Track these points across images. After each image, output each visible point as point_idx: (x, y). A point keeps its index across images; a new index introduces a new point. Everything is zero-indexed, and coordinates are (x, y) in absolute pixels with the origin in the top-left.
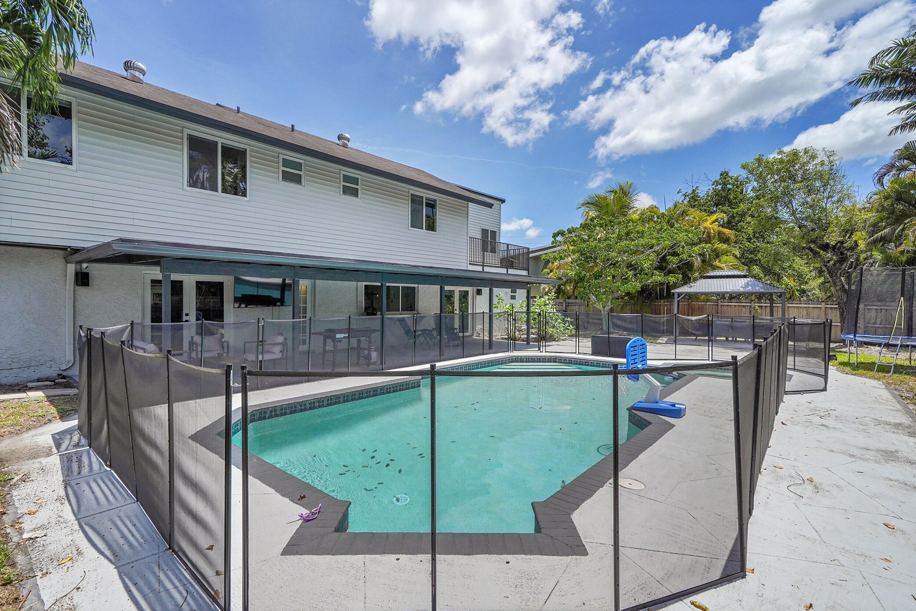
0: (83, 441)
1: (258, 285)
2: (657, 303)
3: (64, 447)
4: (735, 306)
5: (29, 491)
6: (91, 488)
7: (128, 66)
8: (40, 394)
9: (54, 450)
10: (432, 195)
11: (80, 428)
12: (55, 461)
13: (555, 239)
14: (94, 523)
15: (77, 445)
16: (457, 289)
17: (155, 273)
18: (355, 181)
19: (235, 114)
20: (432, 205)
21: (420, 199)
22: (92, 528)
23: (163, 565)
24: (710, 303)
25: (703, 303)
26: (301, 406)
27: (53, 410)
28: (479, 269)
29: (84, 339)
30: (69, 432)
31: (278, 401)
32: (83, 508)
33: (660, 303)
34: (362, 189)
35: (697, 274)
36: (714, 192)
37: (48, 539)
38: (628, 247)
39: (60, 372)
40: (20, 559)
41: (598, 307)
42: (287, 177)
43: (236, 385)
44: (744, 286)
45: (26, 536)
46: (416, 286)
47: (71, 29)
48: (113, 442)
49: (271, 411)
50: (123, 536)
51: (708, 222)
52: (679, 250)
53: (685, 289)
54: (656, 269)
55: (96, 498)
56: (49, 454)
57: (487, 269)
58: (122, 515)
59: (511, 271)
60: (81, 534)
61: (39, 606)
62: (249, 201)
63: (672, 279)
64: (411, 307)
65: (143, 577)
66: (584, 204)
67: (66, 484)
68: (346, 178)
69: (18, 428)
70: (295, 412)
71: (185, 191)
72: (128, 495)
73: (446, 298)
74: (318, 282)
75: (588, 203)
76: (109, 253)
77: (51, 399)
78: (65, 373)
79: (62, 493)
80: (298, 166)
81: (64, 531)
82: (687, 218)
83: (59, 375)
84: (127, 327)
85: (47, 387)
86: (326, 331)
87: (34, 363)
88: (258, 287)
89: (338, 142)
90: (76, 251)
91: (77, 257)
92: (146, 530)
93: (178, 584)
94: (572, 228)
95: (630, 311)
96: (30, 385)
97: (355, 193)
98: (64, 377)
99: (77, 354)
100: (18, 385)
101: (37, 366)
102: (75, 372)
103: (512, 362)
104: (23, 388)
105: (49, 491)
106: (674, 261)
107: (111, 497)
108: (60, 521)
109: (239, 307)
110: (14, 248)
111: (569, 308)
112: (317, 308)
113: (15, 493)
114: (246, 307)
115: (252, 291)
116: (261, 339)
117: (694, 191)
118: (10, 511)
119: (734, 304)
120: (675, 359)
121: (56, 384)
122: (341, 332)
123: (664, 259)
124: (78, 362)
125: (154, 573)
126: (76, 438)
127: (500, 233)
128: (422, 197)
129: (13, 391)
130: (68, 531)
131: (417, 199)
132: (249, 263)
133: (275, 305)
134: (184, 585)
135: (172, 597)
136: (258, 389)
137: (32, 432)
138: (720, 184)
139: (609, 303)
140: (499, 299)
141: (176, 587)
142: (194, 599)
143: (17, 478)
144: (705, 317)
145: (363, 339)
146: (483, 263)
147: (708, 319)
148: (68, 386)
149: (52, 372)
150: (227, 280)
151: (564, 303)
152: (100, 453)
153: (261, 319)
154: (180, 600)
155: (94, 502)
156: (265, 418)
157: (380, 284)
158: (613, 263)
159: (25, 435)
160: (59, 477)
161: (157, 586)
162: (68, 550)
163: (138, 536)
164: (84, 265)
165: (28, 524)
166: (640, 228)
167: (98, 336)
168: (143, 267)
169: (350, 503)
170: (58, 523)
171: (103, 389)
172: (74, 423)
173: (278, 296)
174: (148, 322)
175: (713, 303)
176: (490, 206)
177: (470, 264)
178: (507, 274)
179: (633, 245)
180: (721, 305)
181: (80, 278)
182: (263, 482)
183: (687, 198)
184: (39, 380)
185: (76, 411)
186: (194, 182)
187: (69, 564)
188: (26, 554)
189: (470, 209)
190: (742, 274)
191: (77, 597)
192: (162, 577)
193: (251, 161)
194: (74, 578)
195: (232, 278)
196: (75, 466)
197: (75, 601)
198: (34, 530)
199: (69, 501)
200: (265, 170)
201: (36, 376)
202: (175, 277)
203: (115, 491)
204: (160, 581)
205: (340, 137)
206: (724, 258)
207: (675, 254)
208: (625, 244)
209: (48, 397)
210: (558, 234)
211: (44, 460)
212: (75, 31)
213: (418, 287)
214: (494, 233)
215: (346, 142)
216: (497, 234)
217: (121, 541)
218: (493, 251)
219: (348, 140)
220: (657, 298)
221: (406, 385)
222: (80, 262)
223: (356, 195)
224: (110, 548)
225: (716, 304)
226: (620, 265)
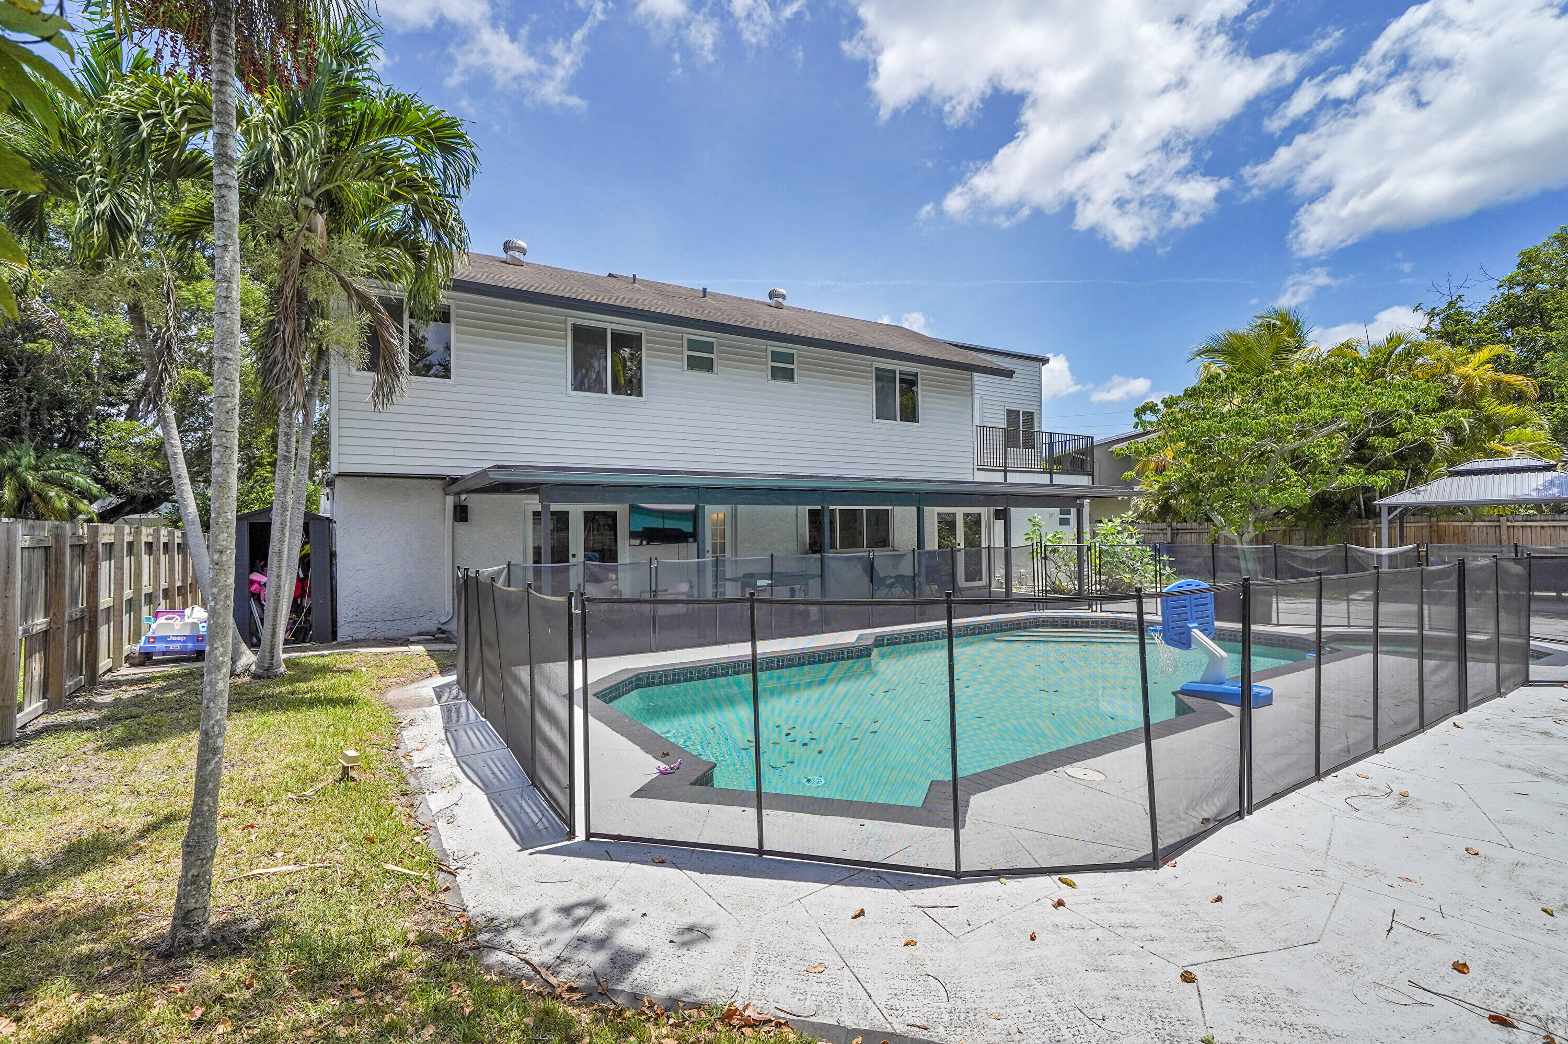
0: (462, 695)
1: (663, 514)
2: (1359, 526)
3: (444, 699)
4: (1542, 527)
5: (416, 733)
6: (467, 734)
7: (507, 247)
8: (419, 649)
9: (436, 701)
10: (910, 367)
11: (458, 682)
12: (436, 711)
13: (1140, 419)
14: (470, 761)
15: (456, 698)
16: (960, 512)
17: (533, 503)
18: (789, 358)
19: (629, 286)
20: (909, 383)
21: (891, 375)
22: (467, 765)
23: (525, 795)
24: (1482, 524)
25: (1464, 523)
26: (699, 672)
27: (433, 664)
28: (998, 477)
29: (462, 581)
30: (448, 686)
31: (670, 665)
32: (460, 750)
33: (1366, 526)
34: (800, 369)
35: (1443, 468)
36: (1505, 300)
37: (433, 769)
38: (1274, 425)
39: (440, 626)
40: (412, 781)
41: (1230, 535)
42: (695, 364)
43: (577, 611)
44: (1541, 488)
45: (416, 765)
46: (889, 508)
47: (450, 245)
48: (487, 690)
49: (661, 677)
50: (493, 773)
51: (1471, 365)
52: (1397, 424)
53: (1405, 498)
54: (1348, 461)
55: (472, 743)
56: (431, 704)
57: (1012, 478)
58: (493, 757)
59: (1059, 479)
60: (459, 768)
61: (429, 812)
62: (645, 402)
63: (1380, 481)
64: (884, 541)
65: (507, 802)
66: (1200, 353)
67: (446, 730)
68: (776, 356)
69: (403, 679)
70: (691, 679)
71: (573, 397)
72: (500, 742)
73: (948, 525)
74: (741, 508)
75: (1208, 351)
76: (485, 483)
77: (431, 654)
78: (444, 628)
79: (443, 737)
80: (709, 347)
81: (446, 765)
82: (1420, 361)
83: (439, 629)
84: (504, 569)
85: (427, 641)
86: (745, 576)
87: (415, 615)
88: (664, 518)
89: (769, 301)
90: (454, 480)
91: (456, 488)
92: (514, 770)
93: (535, 809)
94: (1171, 397)
95: (1302, 541)
96: (412, 639)
97: (788, 375)
98: (443, 632)
99: (456, 601)
100: (399, 639)
101: (418, 617)
102: (452, 627)
103: (1038, 626)
104: (405, 642)
105: (432, 734)
106: (1386, 446)
107: (484, 743)
108: (441, 757)
109: (641, 544)
110: (396, 480)
111: (1179, 538)
112: (739, 545)
113: (404, 733)
114: (648, 544)
115: (657, 523)
116: (654, 588)
117: (1451, 304)
118: (402, 746)
119: (1541, 524)
120: (1349, 626)
121: (436, 639)
122: (763, 578)
123: (1361, 444)
124: (456, 615)
125: (517, 801)
126: (454, 692)
127: (1040, 414)
128: (894, 371)
129: (396, 645)
130: (448, 765)
131: (887, 374)
132: (641, 486)
133: (687, 542)
134: (541, 811)
135: (530, 817)
136: (651, 651)
137: (415, 685)
138: (1518, 285)
139: (1251, 529)
140: (1034, 525)
141: (534, 811)
142: (548, 820)
143: (405, 722)
144: (1411, 550)
145: (797, 587)
146: (1005, 467)
147: (1419, 552)
148: (448, 641)
149: (432, 626)
150: (621, 509)
151: (1169, 529)
152: (475, 705)
153: (653, 559)
154: (536, 820)
155: (470, 746)
156: (653, 685)
157: (820, 507)
158: (1256, 454)
159: (409, 687)
160: (440, 724)
161: (518, 809)
162: (449, 779)
163: (506, 773)
164: (463, 497)
165: (417, 758)
166: (1304, 388)
167: (473, 575)
168: (524, 496)
169: (715, 765)
170: (440, 759)
171: (478, 636)
172: (453, 678)
173: (691, 530)
174: (530, 563)
175: (1487, 524)
176: (1009, 374)
177: (978, 469)
178: (1051, 485)
179: (1282, 422)
180: (1508, 527)
181: (458, 510)
182: (630, 740)
183: (1436, 318)
184: (419, 634)
185: (455, 666)
186: (579, 386)
187: (450, 788)
188: (417, 778)
189: (976, 383)
190: (1540, 463)
191: (456, 810)
192: (524, 804)
193: (648, 349)
194: (454, 796)
195: (626, 506)
196: (454, 715)
197: (455, 812)
198: (421, 762)
199: (449, 743)
200: (666, 358)
201: (416, 630)
202: (555, 507)
203: (488, 738)
204: (521, 807)
205: (772, 295)
206: (1513, 433)
207: (1389, 432)
208: (1268, 421)
209: (428, 651)
210: (1144, 409)
211: (427, 709)
212: (454, 247)
213: (893, 510)
214: (1029, 417)
215: (780, 300)
216: (1036, 416)
217: (491, 776)
218: (1029, 443)
219: (784, 297)
220: (1360, 516)
221: (848, 652)
222: (458, 494)
223: (791, 378)
224: (481, 781)
225: (1496, 524)
226: (1268, 458)
